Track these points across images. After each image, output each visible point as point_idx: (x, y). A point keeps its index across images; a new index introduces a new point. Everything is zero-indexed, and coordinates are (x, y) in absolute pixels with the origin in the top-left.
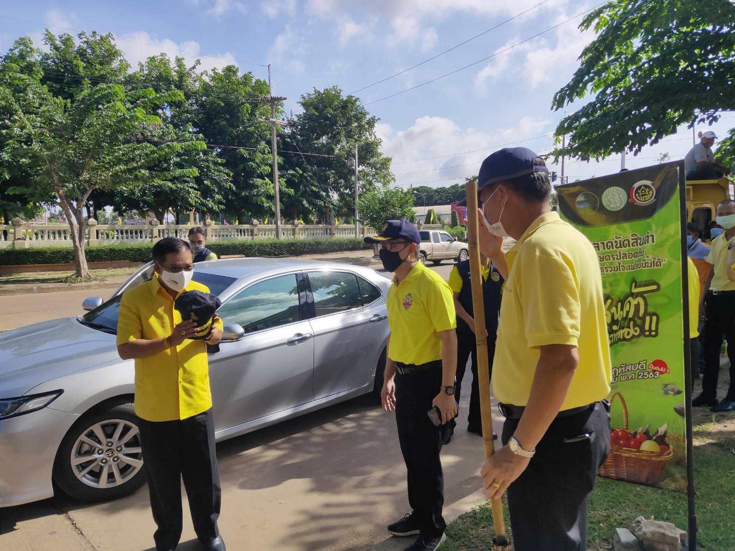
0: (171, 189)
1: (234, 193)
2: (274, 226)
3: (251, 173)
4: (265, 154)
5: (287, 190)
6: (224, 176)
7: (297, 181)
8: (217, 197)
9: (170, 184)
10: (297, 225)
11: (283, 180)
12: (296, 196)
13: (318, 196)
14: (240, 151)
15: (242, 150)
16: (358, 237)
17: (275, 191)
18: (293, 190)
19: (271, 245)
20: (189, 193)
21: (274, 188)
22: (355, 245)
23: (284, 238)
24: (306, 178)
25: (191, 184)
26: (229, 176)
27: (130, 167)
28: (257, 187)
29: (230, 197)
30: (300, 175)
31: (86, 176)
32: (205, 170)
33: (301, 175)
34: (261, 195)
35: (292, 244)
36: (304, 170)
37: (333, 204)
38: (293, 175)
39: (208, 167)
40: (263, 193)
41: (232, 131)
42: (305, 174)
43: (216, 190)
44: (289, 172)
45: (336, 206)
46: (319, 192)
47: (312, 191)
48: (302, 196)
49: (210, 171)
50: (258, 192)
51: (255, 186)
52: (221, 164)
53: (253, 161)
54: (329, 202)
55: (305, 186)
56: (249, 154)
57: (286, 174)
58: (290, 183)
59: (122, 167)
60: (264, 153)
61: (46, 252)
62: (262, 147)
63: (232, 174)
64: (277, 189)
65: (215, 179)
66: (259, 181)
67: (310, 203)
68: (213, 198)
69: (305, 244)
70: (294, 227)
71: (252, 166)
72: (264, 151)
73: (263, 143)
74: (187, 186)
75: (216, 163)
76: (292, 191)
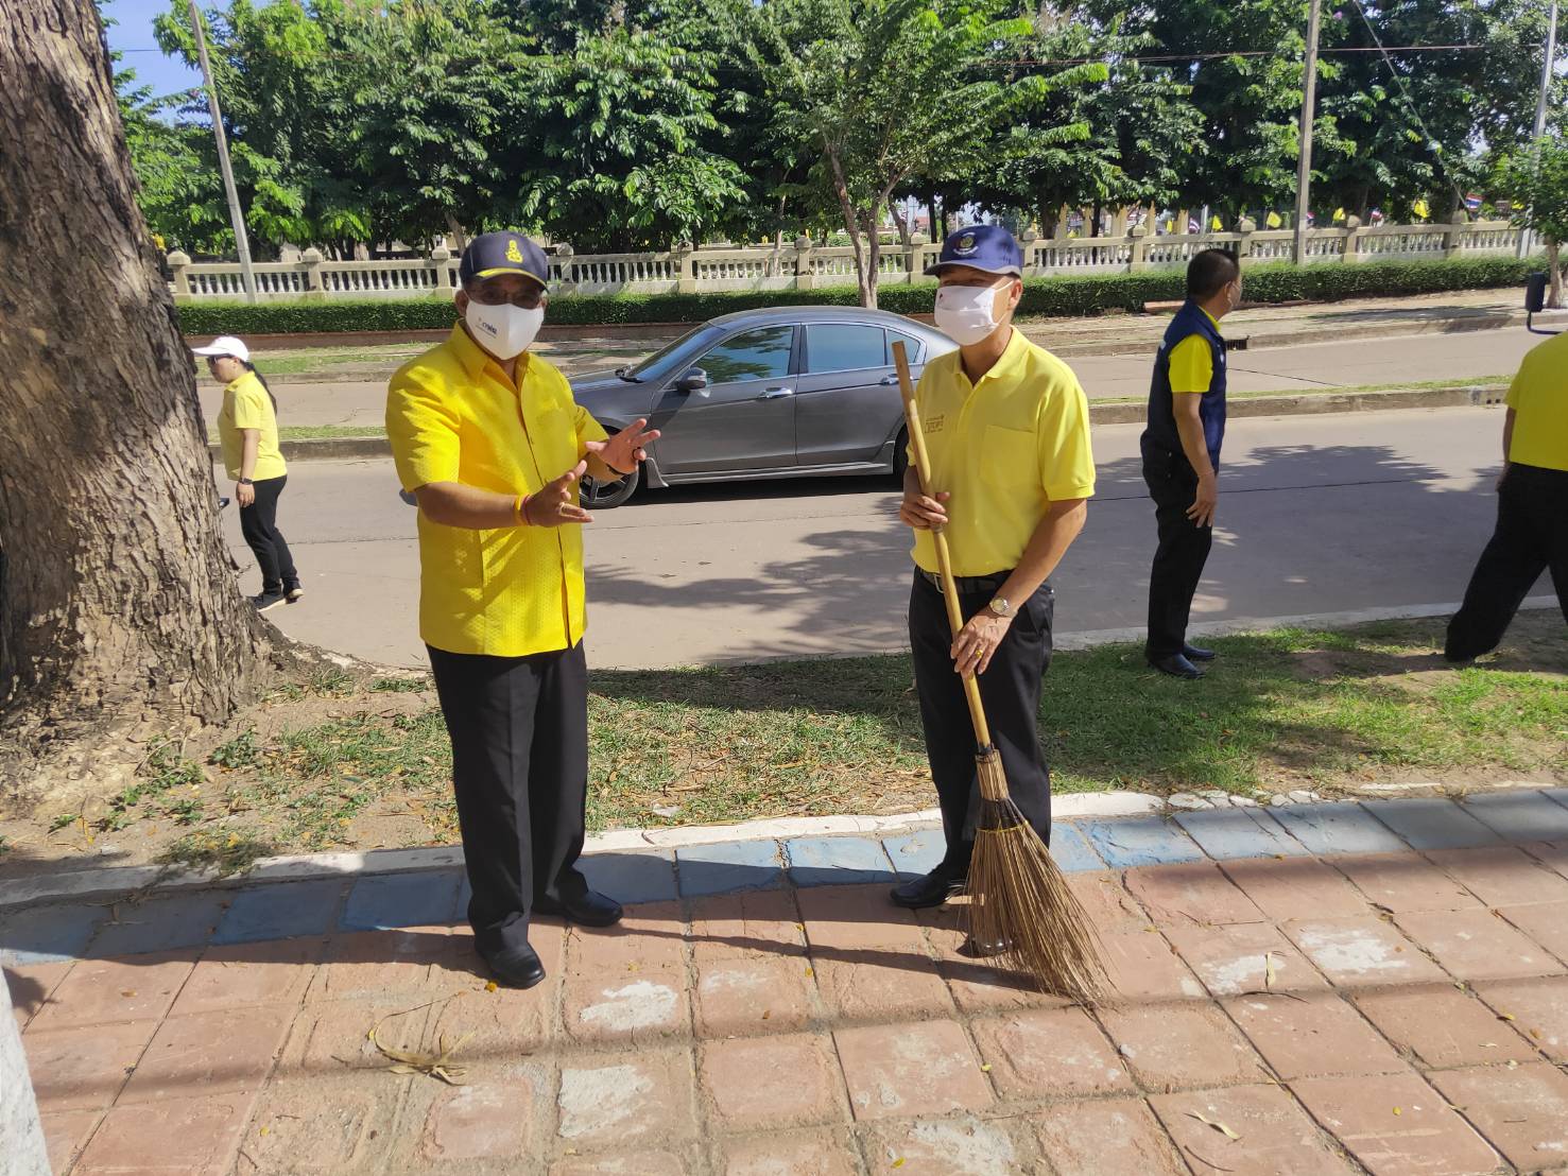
0: (1063, 163)
1: (1210, 161)
2: (1289, 233)
3: (1253, 111)
4: (1294, 60)
5: (1339, 143)
6: (1186, 124)
7: (1369, 118)
8: (1167, 173)
9: (1062, 155)
10: (1354, 229)
11: (1329, 122)
12: (1362, 156)
13: (1421, 153)
14: (1232, 63)
15: (1236, 58)
16: (1523, 254)
17: (1302, 151)
18: (1353, 144)
19: (1265, 278)
20: (1097, 170)
21: (1300, 142)
22: (1500, 273)
23: (1309, 260)
24: (1396, 109)
25: (1108, 152)
26: (1196, 124)
27: (959, 134)
28: (1267, 140)
29: (1200, 170)
30: (1378, 103)
31: (886, 157)
32: (1144, 115)
33: (1384, 104)
34: (1265, 163)
35: (1320, 275)
36: (1393, 91)
37: (1465, 171)
38: (1361, 105)
39: (1151, 109)
40: (1272, 156)
41: (1219, 18)
42: (1395, 101)
43: (1163, 157)
44: (1353, 99)
45: (1473, 175)
46: (1426, 141)
47: (1406, 139)
48: (1379, 154)
49: (1156, 116)
50: (1261, 154)
51: (1260, 141)
52: (1183, 98)
53: (1261, 81)
54: (1454, 165)
55: (1391, 130)
56: (1255, 66)
57: (1345, 104)
58: (1347, 127)
59: (945, 136)
60: (1290, 58)
61: (832, 296)
62: (1287, 44)
63: (1202, 119)
64: (1308, 145)
65: (1161, 135)
66: (1269, 128)
67: (1395, 170)
68: (1155, 176)
69: (1355, 274)
70: (1344, 233)
71: (1256, 93)
72: (1293, 53)
73: (1293, 34)
74: (1099, 155)
75: (1170, 99)
76: (1351, 147)
